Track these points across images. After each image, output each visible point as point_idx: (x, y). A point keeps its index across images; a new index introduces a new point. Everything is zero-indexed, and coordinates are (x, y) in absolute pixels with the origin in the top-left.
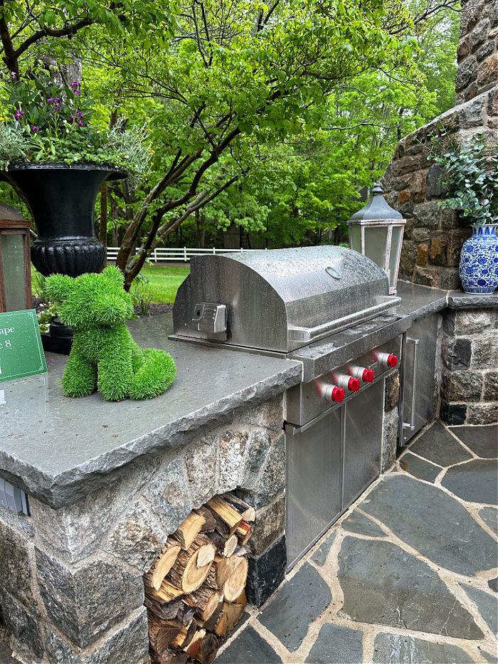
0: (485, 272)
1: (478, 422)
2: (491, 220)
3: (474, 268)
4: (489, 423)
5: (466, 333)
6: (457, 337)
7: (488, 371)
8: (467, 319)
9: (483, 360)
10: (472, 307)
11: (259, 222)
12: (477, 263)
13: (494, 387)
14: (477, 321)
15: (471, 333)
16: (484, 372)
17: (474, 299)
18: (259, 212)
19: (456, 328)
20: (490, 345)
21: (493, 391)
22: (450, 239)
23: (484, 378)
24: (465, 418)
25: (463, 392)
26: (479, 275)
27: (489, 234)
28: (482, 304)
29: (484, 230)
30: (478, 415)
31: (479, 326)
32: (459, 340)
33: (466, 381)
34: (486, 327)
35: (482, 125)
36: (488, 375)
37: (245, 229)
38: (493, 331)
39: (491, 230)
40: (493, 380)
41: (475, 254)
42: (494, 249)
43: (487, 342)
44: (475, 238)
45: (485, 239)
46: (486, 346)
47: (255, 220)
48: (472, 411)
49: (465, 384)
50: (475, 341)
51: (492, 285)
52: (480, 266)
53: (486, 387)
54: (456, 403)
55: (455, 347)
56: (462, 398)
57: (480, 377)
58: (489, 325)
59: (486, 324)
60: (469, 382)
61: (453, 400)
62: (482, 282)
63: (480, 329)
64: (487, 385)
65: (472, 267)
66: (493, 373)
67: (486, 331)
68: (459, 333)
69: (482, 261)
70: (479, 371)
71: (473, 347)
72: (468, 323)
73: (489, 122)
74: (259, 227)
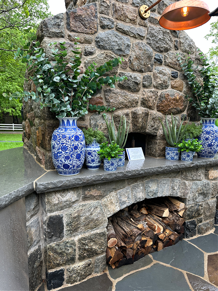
0: (67, 158)
1: (75, 281)
2: (71, 114)
3: (59, 155)
4: (83, 279)
5: (57, 210)
6: (49, 215)
7: (80, 236)
8: (56, 199)
9: (74, 230)
10: (57, 189)
11: (18, 111)
12: (60, 150)
13: (85, 249)
14: (65, 199)
15: (61, 209)
16: (76, 239)
17: (58, 182)
18: (18, 106)
19: (48, 207)
20: (79, 216)
21: (84, 253)
22: (46, 128)
23: (77, 243)
24: (63, 280)
25: (59, 260)
26: (63, 160)
27: (70, 125)
28: (66, 186)
29: (66, 122)
30: (74, 276)
31: (67, 203)
32: (51, 218)
33: (61, 249)
34: (74, 202)
35: (63, 37)
36: (80, 240)
37: (10, 114)
38: (81, 204)
39: (71, 122)
40: (84, 244)
41: (58, 143)
42: (73, 139)
43: (76, 214)
44: (60, 129)
45: (66, 130)
46: (75, 218)
47: (16, 110)
48: (69, 273)
49: (60, 253)
50: (66, 216)
51: (75, 168)
52: (63, 152)
53: (79, 250)
54: (54, 270)
55: (48, 224)
56: (59, 265)
57: (74, 244)
58: (77, 200)
59: (73, 200)
60: (63, 250)
61: (52, 268)
62: (66, 166)
63: (70, 205)
64: (80, 249)
65: (58, 153)
66: (84, 238)
67: (75, 205)
68: (51, 211)
69: (64, 148)
70: (72, 238)
71: (65, 220)
72: (57, 202)
73: (69, 36)
74: (18, 113)
